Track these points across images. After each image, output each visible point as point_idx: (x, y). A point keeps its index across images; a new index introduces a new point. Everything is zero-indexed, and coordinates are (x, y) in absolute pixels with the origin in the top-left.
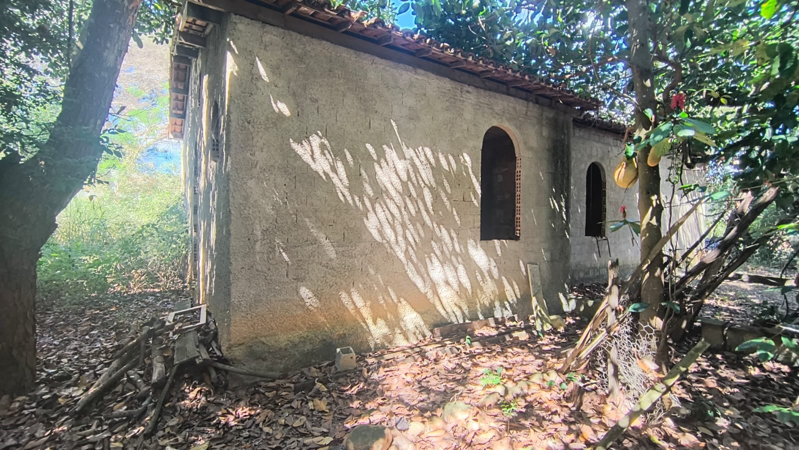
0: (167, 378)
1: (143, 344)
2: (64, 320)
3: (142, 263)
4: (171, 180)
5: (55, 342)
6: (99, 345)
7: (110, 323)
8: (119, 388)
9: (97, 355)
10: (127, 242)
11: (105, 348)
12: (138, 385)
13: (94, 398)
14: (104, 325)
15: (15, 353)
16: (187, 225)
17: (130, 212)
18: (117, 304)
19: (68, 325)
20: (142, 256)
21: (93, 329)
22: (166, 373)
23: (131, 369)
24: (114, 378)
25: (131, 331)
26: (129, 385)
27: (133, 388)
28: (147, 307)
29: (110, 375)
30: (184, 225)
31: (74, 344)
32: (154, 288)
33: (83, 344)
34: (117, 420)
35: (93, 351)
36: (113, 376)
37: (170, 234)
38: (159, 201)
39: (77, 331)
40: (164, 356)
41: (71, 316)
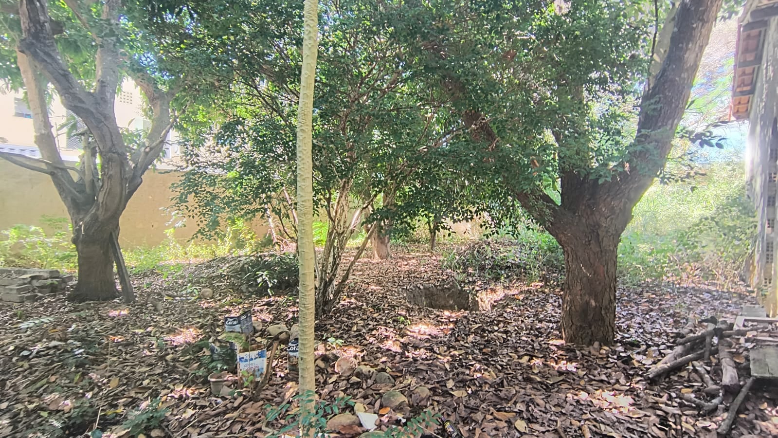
0: (741, 387)
1: (708, 340)
2: (627, 296)
3: (697, 258)
4: (729, 168)
5: (623, 313)
6: (658, 326)
7: (666, 310)
8: (684, 374)
9: (659, 335)
10: (682, 234)
11: (665, 331)
12: (705, 380)
13: (663, 373)
14: (662, 310)
15: (603, 312)
16: (755, 219)
17: (680, 204)
18: (670, 293)
19: (630, 301)
20: (699, 249)
21: (652, 310)
22: (740, 381)
23: (696, 360)
24: (680, 363)
25: (689, 323)
26: (694, 375)
27: (699, 380)
28: (703, 303)
29: (676, 359)
30: (751, 219)
31: (638, 319)
32: (708, 285)
33: (645, 322)
34: (686, 403)
35: (654, 331)
36: (679, 360)
37: (733, 229)
38: (715, 193)
39: (638, 309)
40: (735, 362)
41: (632, 295)
